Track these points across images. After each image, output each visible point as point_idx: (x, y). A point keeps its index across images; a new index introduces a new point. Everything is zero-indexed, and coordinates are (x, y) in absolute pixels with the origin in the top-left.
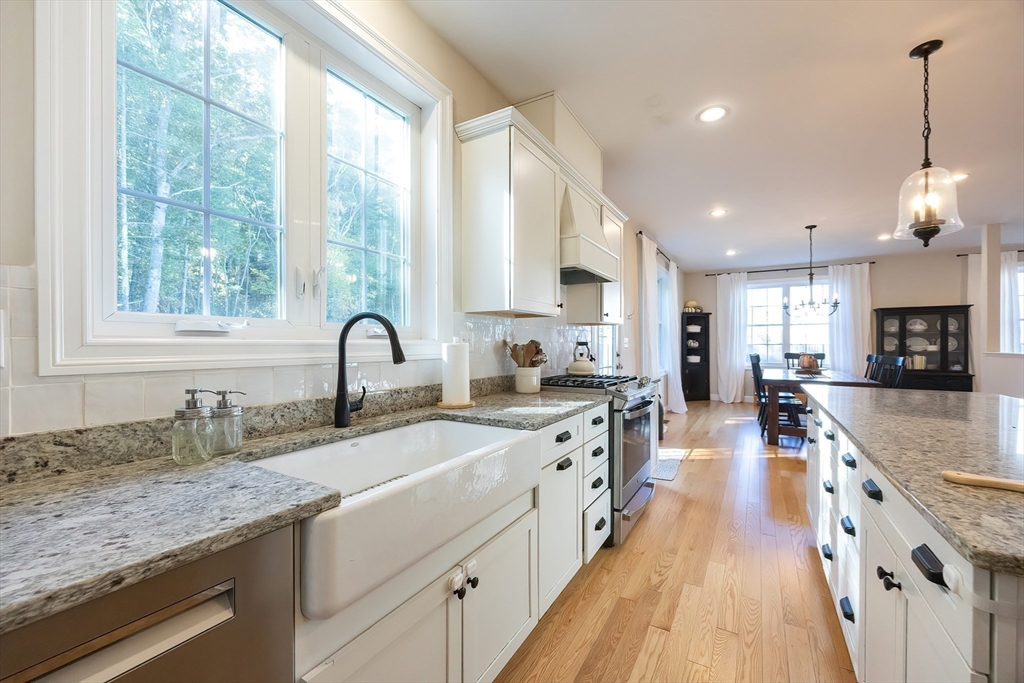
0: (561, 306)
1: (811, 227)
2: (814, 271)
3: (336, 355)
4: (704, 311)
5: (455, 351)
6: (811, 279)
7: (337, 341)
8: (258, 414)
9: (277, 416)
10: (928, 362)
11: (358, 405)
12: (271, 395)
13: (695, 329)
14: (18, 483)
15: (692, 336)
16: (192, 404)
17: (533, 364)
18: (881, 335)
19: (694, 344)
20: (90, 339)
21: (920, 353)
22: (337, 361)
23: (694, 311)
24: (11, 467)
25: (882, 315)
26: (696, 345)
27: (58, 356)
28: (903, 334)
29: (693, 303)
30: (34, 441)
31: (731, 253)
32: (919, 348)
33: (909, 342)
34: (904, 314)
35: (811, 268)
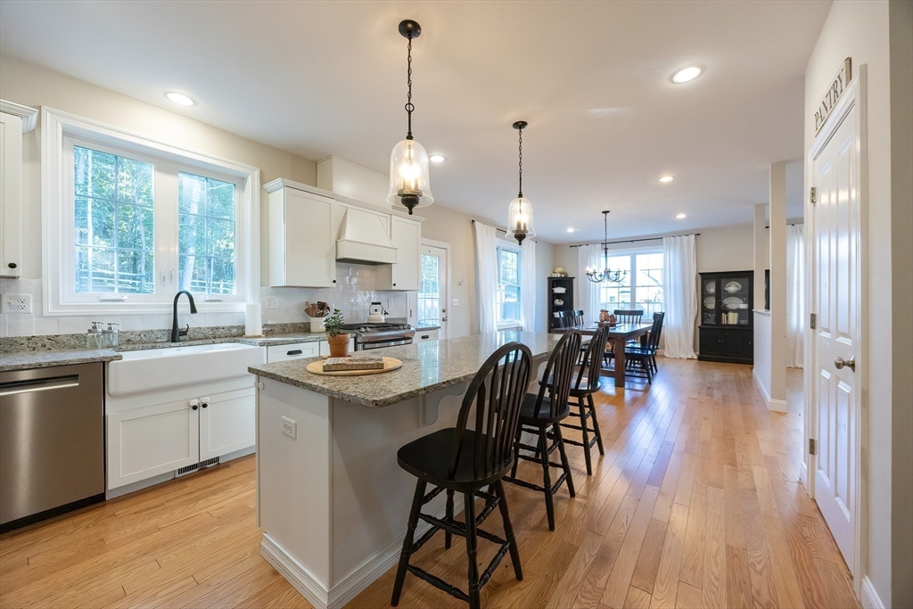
0: (334, 282)
1: (606, 212)
2: (608, 246)
3: (173, 309)
4: (570, 276)
5: (252, 308)
6: (606, 252)
7: (173, 303)
8: (132, 334)
9: (142, 336)
10: (740, 318)
11: (184, 333)
12: (139, 326)
13: (560, 290)
14: (36, 351)
15: (559, 296)
16: (95, 327)
17: (321, 315)
18: (704, 295)
19: (559, 302)
20: (61, 303)
21: (734, 311)
22: (173, 312)
23: (559, 275)
24: (34, 346)
25: (705, 277)
26: (562, 303)
27: (49, 309)
28: (719, 294)
29: (559, 269)
30: (41, 338)
31: (570, 230)
32: (734, 306)
33: (725, 301)
34: (721, 278)
35: (606, 243)
